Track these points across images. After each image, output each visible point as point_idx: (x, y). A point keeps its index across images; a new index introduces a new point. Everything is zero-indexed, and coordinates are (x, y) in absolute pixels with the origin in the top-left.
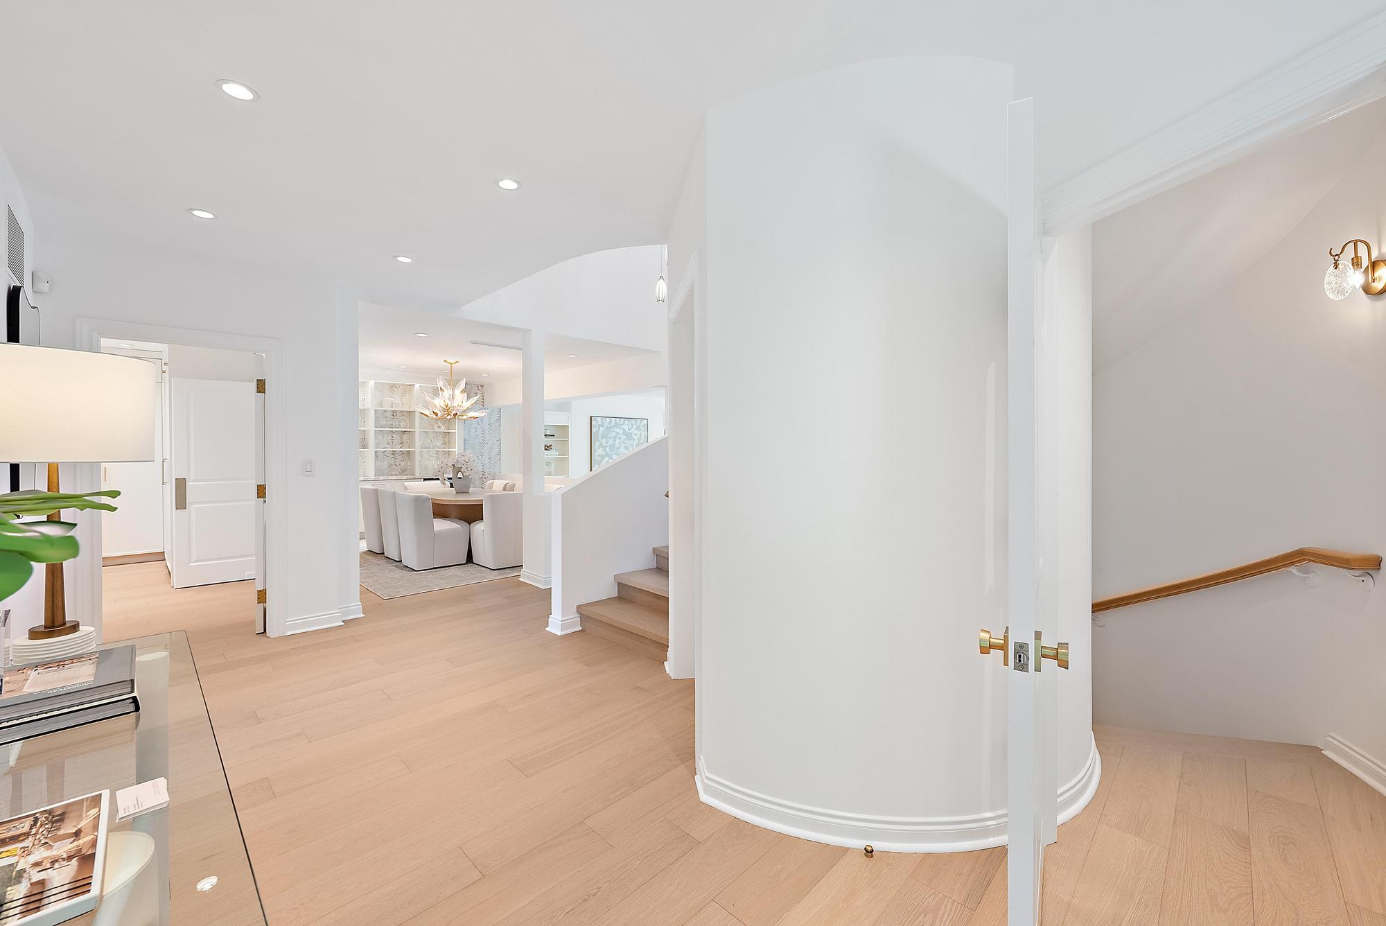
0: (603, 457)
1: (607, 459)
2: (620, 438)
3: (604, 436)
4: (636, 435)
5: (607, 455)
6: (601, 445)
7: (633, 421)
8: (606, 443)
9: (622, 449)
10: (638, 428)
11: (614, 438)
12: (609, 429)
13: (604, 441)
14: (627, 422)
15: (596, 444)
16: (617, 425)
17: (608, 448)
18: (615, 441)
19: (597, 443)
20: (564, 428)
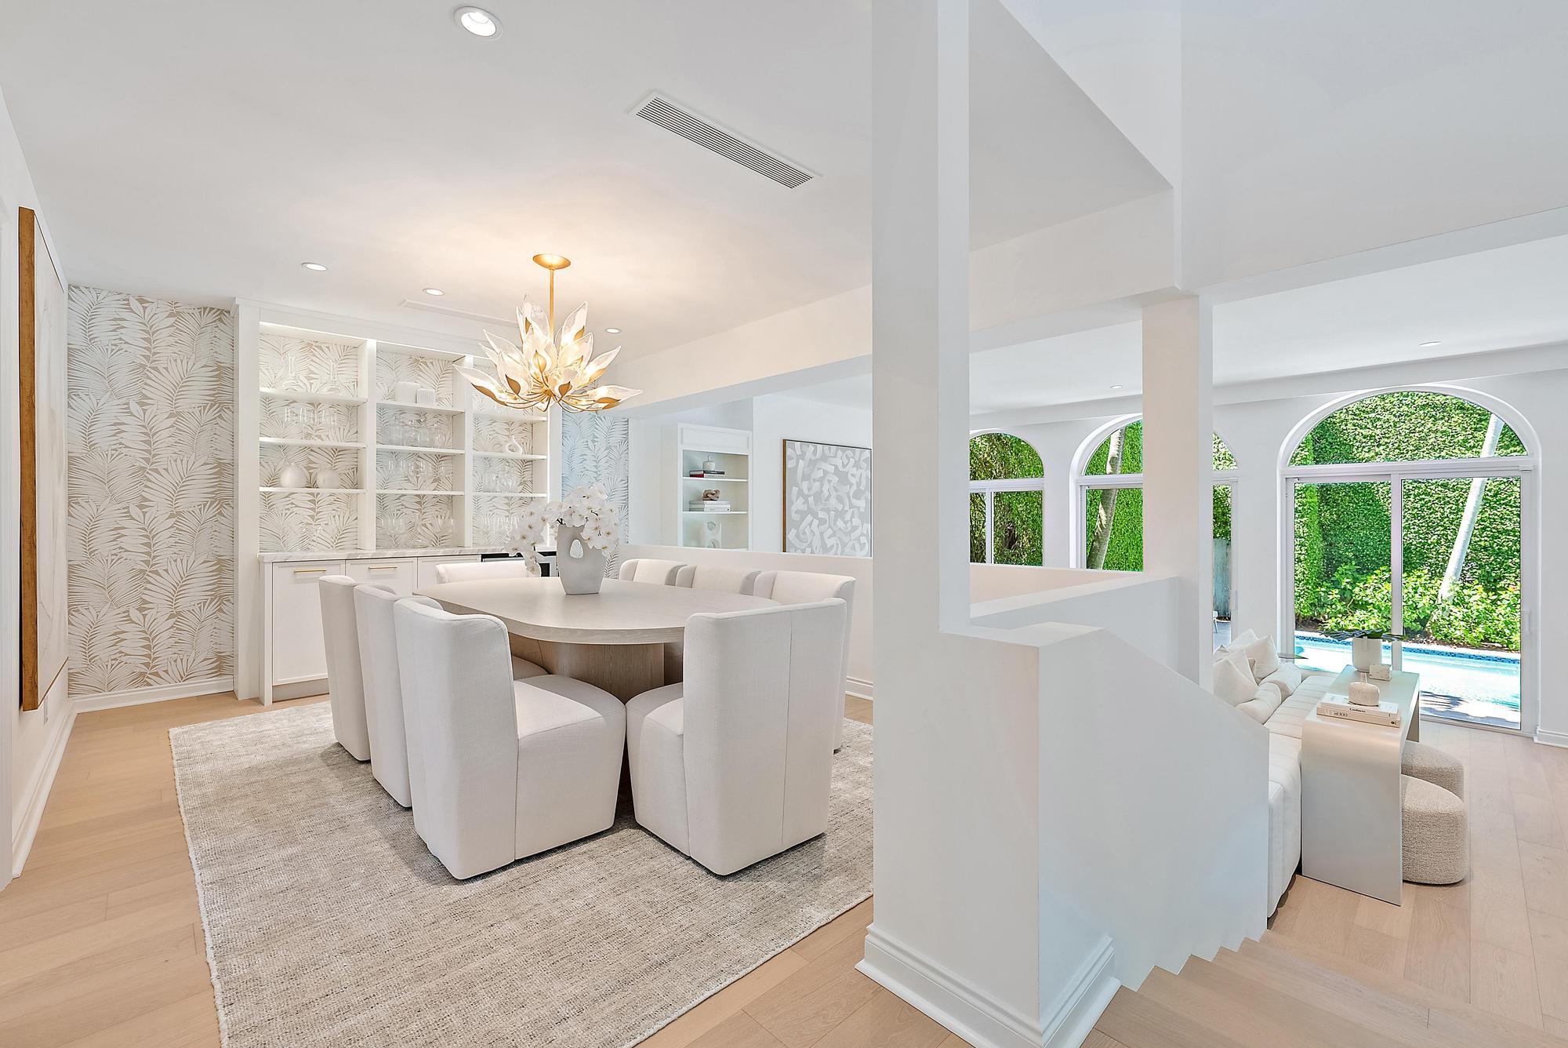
0: (803, 514)
1: (809, 518)
2: (830, 481)
3: (805, 477)
4: (853, 475)
5: (810, 511)
6: (800, 493)
7: (849, 452)
8: (809, 489)
9: (833, 502)
10: (857, 465)
11: (821, 480)
12: (812, 463)
13: (805, 485)
14: (840, 453)
15: (793, 491)
16: (824, 458)
17: (811, 499)
18: (822, 485)
19: (795, 489)
20: (739, 461)
